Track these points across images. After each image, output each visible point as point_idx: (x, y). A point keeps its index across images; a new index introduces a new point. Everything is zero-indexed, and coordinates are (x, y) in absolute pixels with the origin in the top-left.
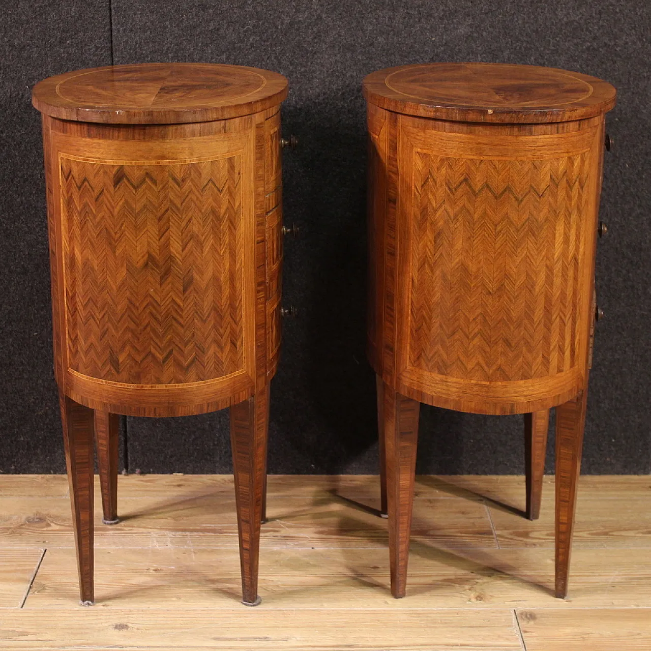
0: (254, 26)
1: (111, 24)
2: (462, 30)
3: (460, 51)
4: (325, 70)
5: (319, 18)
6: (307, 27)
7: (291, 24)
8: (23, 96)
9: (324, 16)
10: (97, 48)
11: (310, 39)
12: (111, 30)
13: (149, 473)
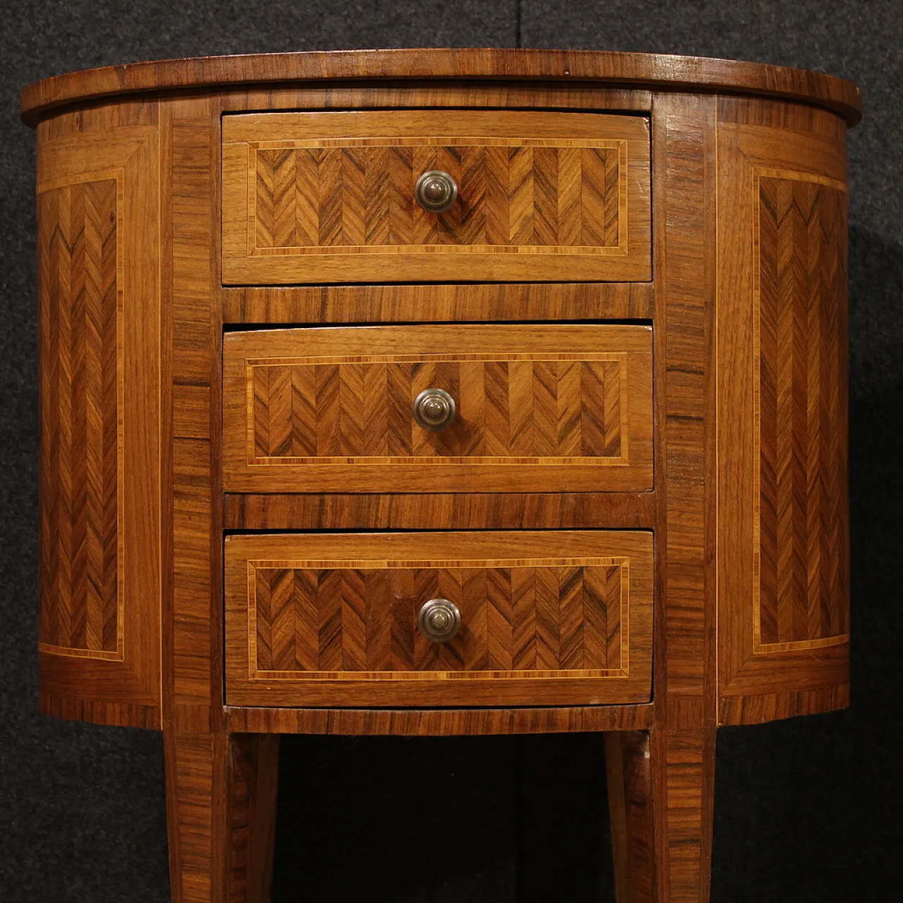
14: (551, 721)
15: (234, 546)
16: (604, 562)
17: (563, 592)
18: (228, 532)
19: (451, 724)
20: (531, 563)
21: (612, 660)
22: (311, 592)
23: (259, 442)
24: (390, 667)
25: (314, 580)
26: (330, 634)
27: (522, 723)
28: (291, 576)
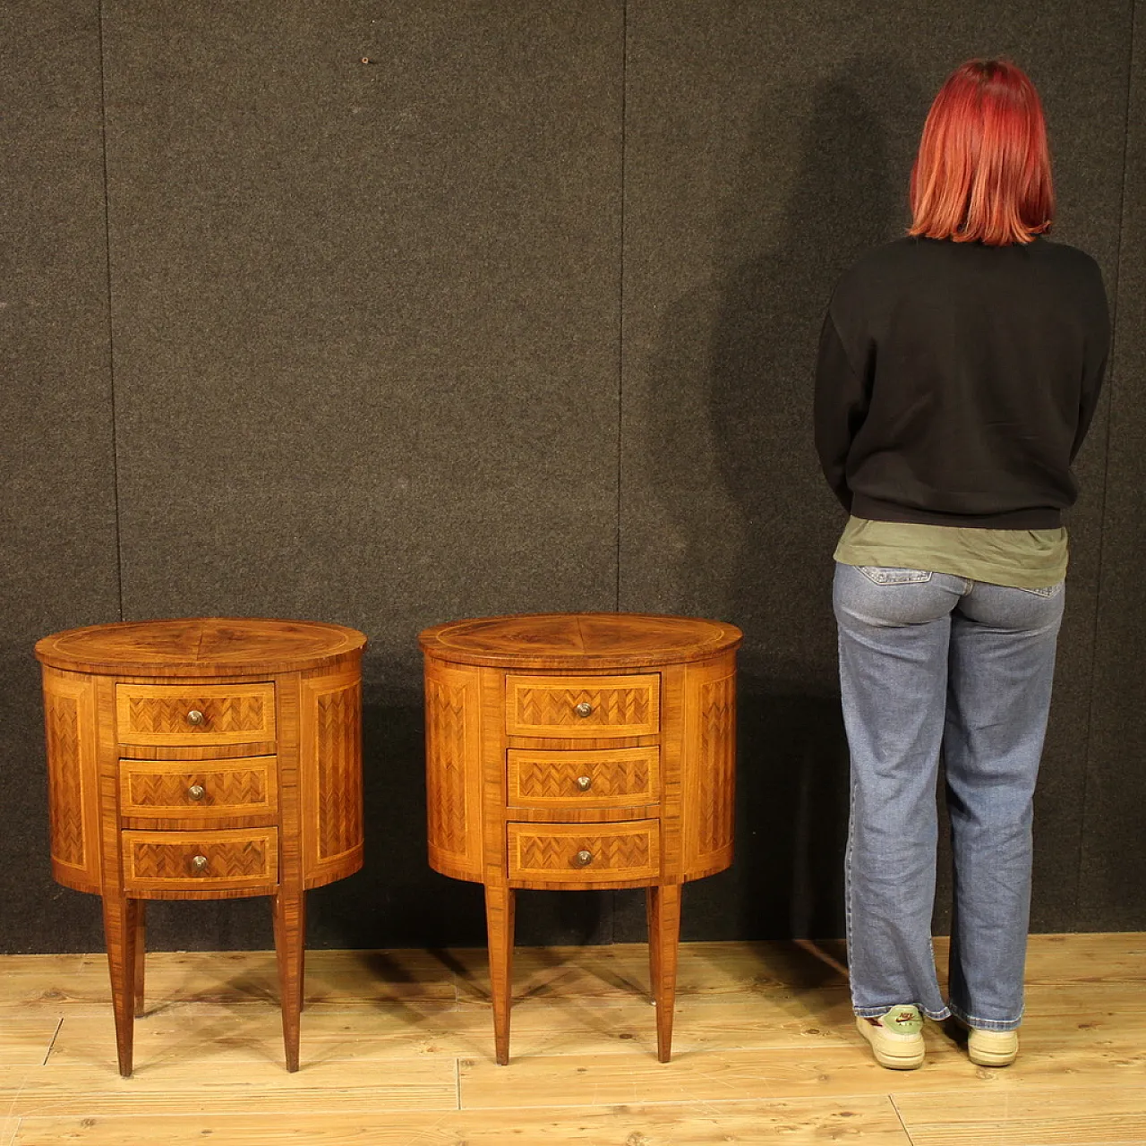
0: (244, 560)
1: (119, 558)
2: (425, 560)
3: (422, 578)
4: (306, 595)
5: (300, 551)
6: (289, 561)
7: (276, 557)
8: (42, 620)
9: (304, 550)
10: (107, 579)
11: (292, 569)
12: (119, 564)
13: (155, 951)
14: (242, 893)
15: (125, 834)
16: (260, 838)
17: (245, 850)
18: (123, 829)
19: (206, 896)
20: (233, 841)
21: (263, 871)
22: (154, 851)
23: (135, 801)
24: (183, 877)
25: (155, 847)
26: (161, 866)
27: (232, 895)
28: (145, 847)
